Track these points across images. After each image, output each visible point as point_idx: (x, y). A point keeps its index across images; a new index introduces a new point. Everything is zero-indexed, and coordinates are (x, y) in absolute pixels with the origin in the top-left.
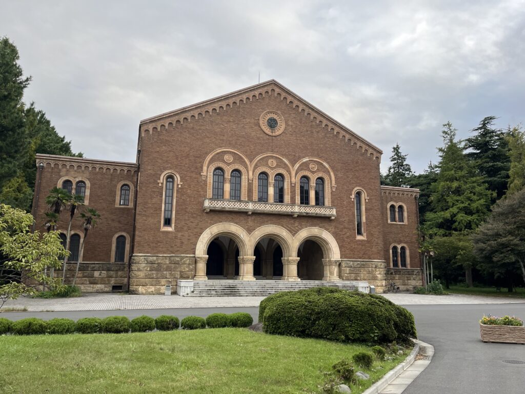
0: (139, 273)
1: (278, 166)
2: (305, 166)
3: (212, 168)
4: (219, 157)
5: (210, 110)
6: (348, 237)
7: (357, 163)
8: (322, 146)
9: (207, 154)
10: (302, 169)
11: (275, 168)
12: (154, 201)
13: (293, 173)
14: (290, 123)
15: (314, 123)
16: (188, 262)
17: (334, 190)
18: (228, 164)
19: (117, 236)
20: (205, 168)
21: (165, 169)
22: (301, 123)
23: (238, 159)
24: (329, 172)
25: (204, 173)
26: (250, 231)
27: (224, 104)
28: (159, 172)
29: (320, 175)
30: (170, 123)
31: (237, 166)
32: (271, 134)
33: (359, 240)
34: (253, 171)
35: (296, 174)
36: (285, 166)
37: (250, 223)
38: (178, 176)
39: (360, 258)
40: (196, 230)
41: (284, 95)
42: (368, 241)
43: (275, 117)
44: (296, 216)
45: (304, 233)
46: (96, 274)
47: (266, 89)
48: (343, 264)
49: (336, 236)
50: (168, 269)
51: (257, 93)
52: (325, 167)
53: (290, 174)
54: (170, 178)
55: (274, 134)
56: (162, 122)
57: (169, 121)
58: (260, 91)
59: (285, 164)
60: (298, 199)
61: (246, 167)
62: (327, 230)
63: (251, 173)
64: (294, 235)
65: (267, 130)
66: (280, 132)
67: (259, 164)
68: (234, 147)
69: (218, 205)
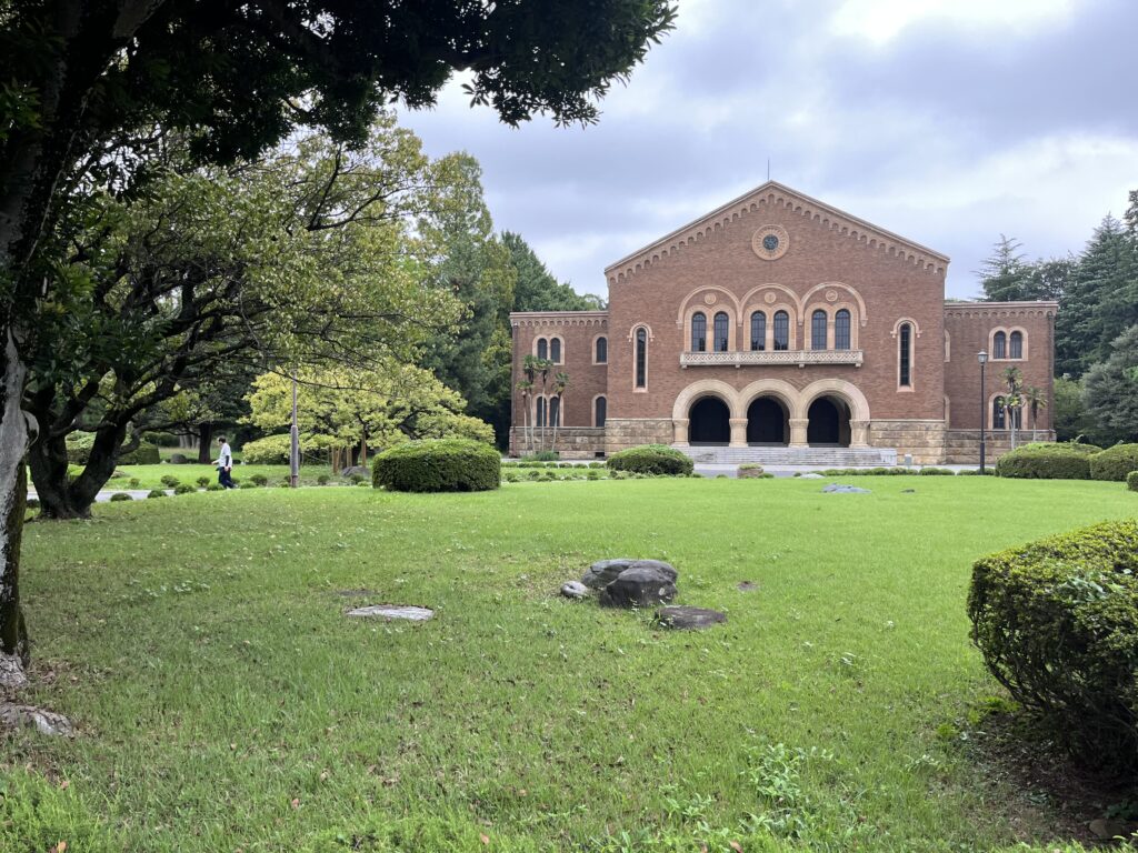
0: (613, 439)
1: (777, 301)
2: (820, 295)
3: (690, 314)
4: (699, 299)
5: (686, 241)
6: (884, 390)
7: (904, 281)
8: (846, 264)
9: (683, 297)
10: (814, 302)
11: (774, 304)
12: (625, 359)
13: (801, 309)
14: (797, 238)
15: (835, 233)
16: (664, 426)
17: (864, 325)
18: (711, 306)
19: (596, 397)
20: (681, 315)
21: (634, 321)
22: (813, 234)
23: (723, 298)
24: (856, 300)
25: (679, 322)
26: (739, 388)
27: (702, 229)
28: (628, 326)
29: (843, 306)
30: (638, 266)
31: (722, 308)
32: (769, 258)
33: (902, 394)
34: (744, 312)
35: (805, 308)
36: (789, 300)
37: (739, 379)
38: (650, 328)
39: (903, 417)
40: (672, 390)
41: (787, 199)
42: (916, 394)
43: (774, 233)
44: (802, 366)
45: (817, 387)
46: (578, 440)
47: (760, 197)
48: (874, 427)
49: (864, 389)
50: (643, 434)
51: (747, 205)
52: (850, 294)
53: (796, 310)
54: (641, 332)
55: (773, 258)
56: (628, 266)
57: (636, 263)
58: (752, 201)
59: (789, 297)
60: (808, 342)
61: (734, 308)
62: (850, 381)
63: (740, 315)
64: (800, 391)
65: (763, 254)
66: (782, 253)
67: (751, 301)
68: (717, 283)
69: (698, 359)
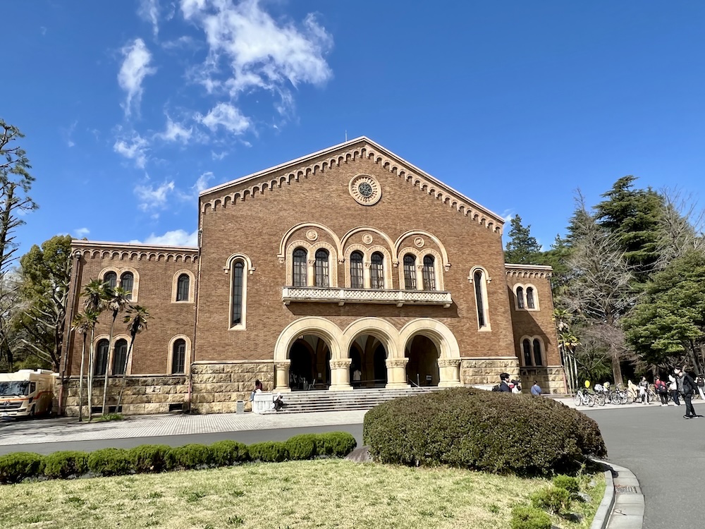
1: (374, 243)
2: (410, 241)
3: (291, 248)
4: (300, 234)
6: (468, 329)
7: (473, 235)
8: (428, 215)
9: (285, 231)
10: (405, 246)
11: (371, 245)
12: (219, 291)
13: (394, 251)
14: (388, 189)
15: (417, 188)
16: (265, 369)
17: (447, 270)
18: (312, 242)
19: (174, 340)
20: (282, 250)
21: (232, 251)
22: (400, 188)
23: (324, 235)
24: (439, 248)
25: (281, 255)
26: (342, 326)
27: (303, 168)
28: (224, 256)
29: (428, 252)
30: (237, 194)
31: (322, 245)
32: (364, 203)
33: (482, 333)
34: (344, 250)
35: (398, 252)
36: (384, 242)
37: (343, 317)
38: (248, 259)
39: (485, 355)
40: (274, 328)
41: (377, 154)
42: (493, 333)
43: (368, 182)
44: (400, 305)
45: (413, 327)
46: (149, 390)
47: (355, 148)
48: (465, 364)
49: (454, 329)
50: (240, 379)
51: (343, 154)
52: (434, 242)
53: (390, 252)
54: (239, 262)
55: (368, 203)
56: (226, 193)
57: (235, 191)
58: (348, 151)
60: (402, 283)
61: (335, 246)
62: (441, 320)
63: (340, 252)
64: (399, 329)
66: (375, 200)
67: (350, 241)
68: (318, 220)
69: (301, 295)
